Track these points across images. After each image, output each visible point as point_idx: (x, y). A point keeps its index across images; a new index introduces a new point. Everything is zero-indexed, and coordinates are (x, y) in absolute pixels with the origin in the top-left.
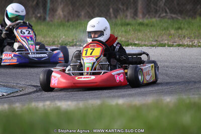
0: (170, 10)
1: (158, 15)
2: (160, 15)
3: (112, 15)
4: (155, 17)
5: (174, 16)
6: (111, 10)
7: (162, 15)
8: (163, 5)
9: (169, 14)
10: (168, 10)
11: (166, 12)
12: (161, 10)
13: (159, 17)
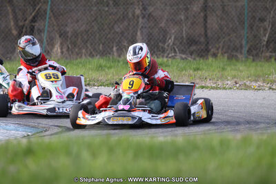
0: (179, 50)
1: (166, 55)
2: (169, 54)
3: (115, 54)
4: (163, 56)
5: (184, 56)
6: (115, 49)
7: (170, 55)
8: (171, 44)
9: (178, 54)
10: (177, 50)
11: (175, 52)
12: (169, 50)
13: (167, 57)
